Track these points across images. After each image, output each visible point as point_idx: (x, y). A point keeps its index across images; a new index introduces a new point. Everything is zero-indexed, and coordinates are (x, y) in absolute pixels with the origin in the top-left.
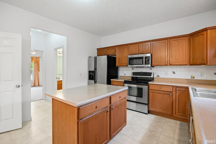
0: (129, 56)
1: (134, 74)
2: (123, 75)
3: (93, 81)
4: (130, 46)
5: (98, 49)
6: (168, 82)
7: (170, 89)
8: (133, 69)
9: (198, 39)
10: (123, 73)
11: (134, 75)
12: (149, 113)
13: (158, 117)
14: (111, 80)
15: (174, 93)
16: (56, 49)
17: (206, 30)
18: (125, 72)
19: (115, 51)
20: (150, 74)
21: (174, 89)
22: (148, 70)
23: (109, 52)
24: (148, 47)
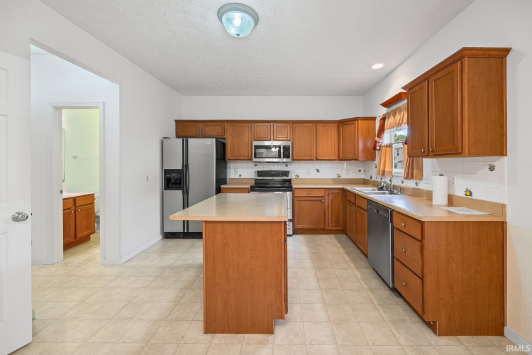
0: (255, 143)
1: (259, 173)
2: (237, 177)
3: (180, 192)
4: (256, 124)
5: (178, 122)
6: (315, 184)
7: (321, 194)
8: (256, 165)
9: (348, 129)
10: (236, 172)
11: (259, 176)
12: (294, 234)
13: (307, 236)
14: (221, 186)
15: (326, 197)
16: (58, 109)
17: (356, 119)
18: (240, 171)
19: (224, 130)
20: (286, 173)
21: (327, 192)
22: (282, 168)
23: (208, 130)
24: (287, 130)
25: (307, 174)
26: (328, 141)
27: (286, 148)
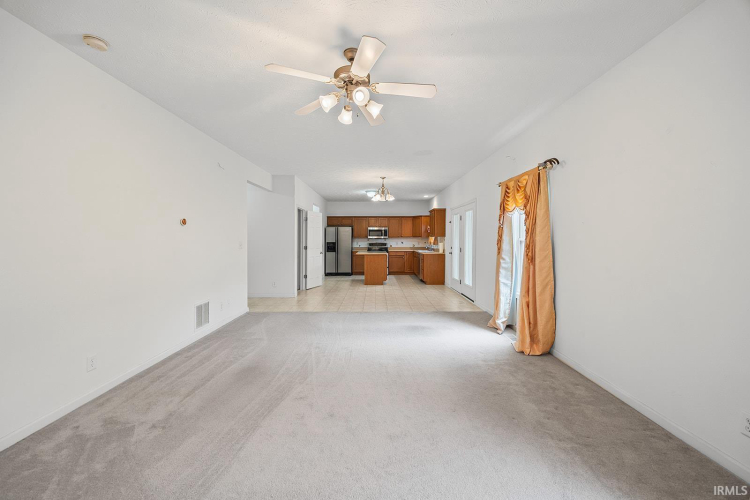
0: (369, 228)
1: (370, 244)
3: (334, 253)
4: (369, 218)
5: (328, 217)
7: (402, 254)
8: (368, 240)
10: (357, 244)
12: (389, 274)
13: (395, 276)
15: (405, 256)
18: (360, 243)
20: (385, 244)
21: (405, 253)
22: (383, 241)
23: (345, 222)
24: (386, 222)
25: (397, 245)
26: (408, 227)
27: (385, 231)
